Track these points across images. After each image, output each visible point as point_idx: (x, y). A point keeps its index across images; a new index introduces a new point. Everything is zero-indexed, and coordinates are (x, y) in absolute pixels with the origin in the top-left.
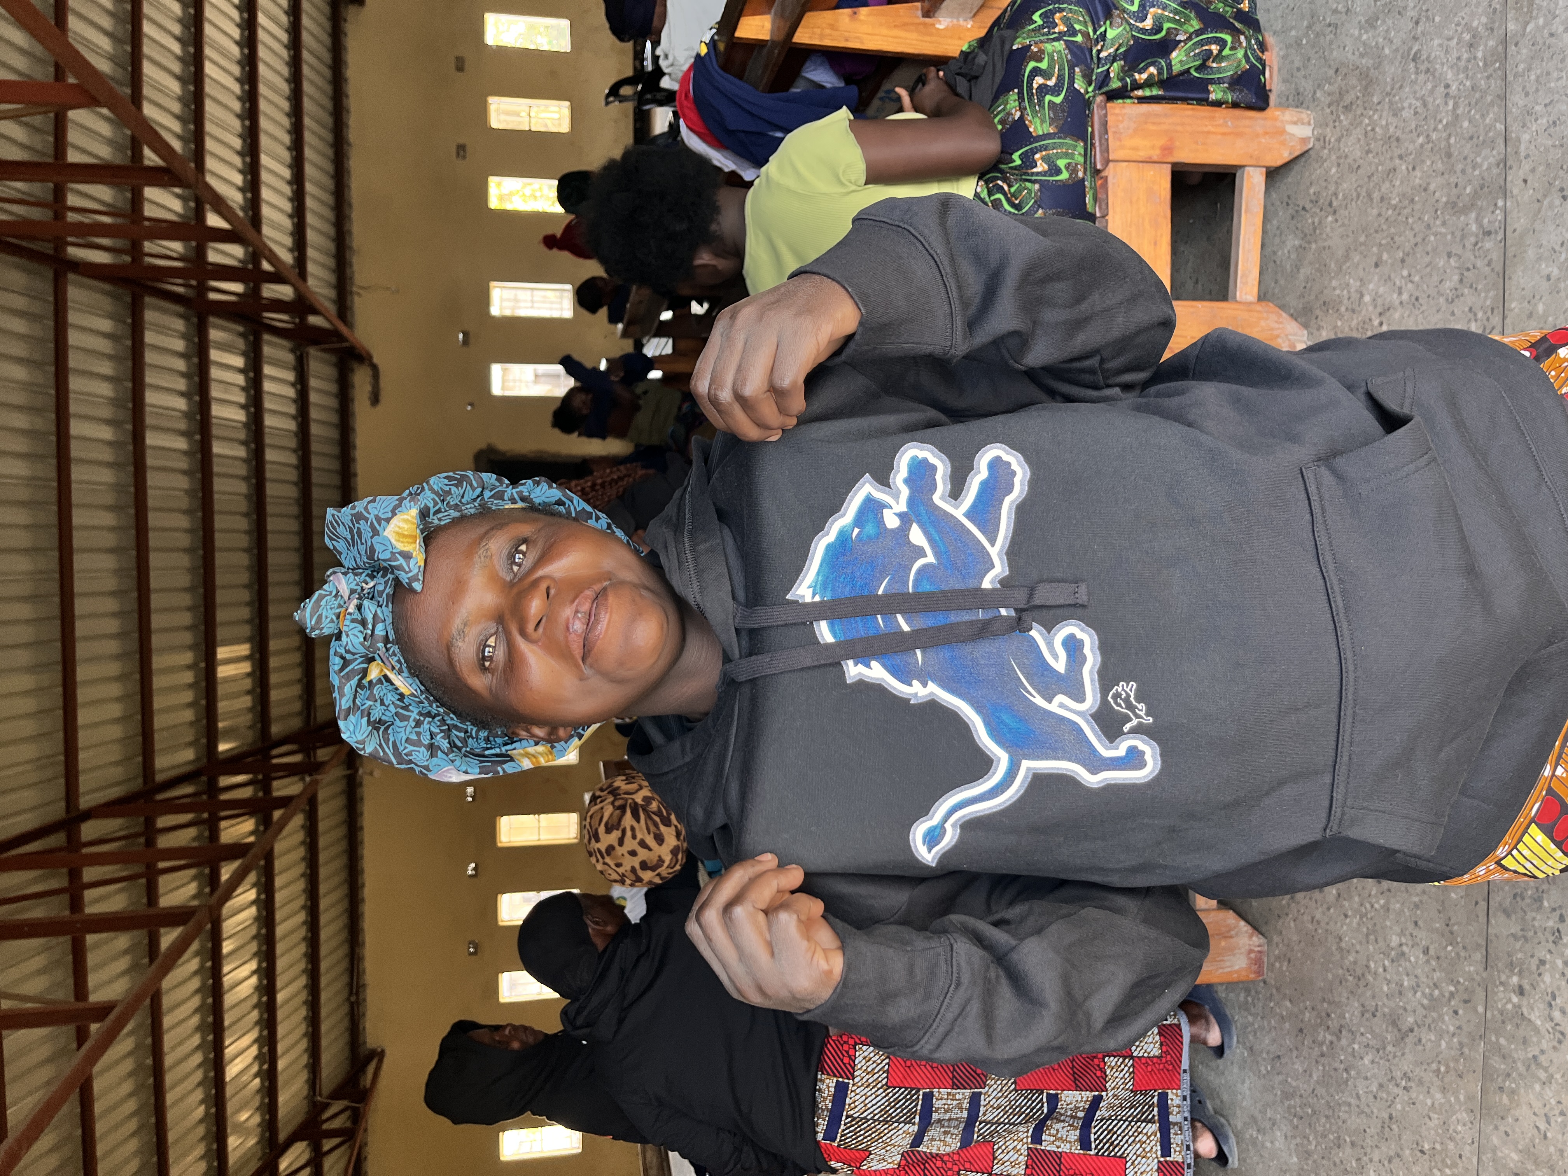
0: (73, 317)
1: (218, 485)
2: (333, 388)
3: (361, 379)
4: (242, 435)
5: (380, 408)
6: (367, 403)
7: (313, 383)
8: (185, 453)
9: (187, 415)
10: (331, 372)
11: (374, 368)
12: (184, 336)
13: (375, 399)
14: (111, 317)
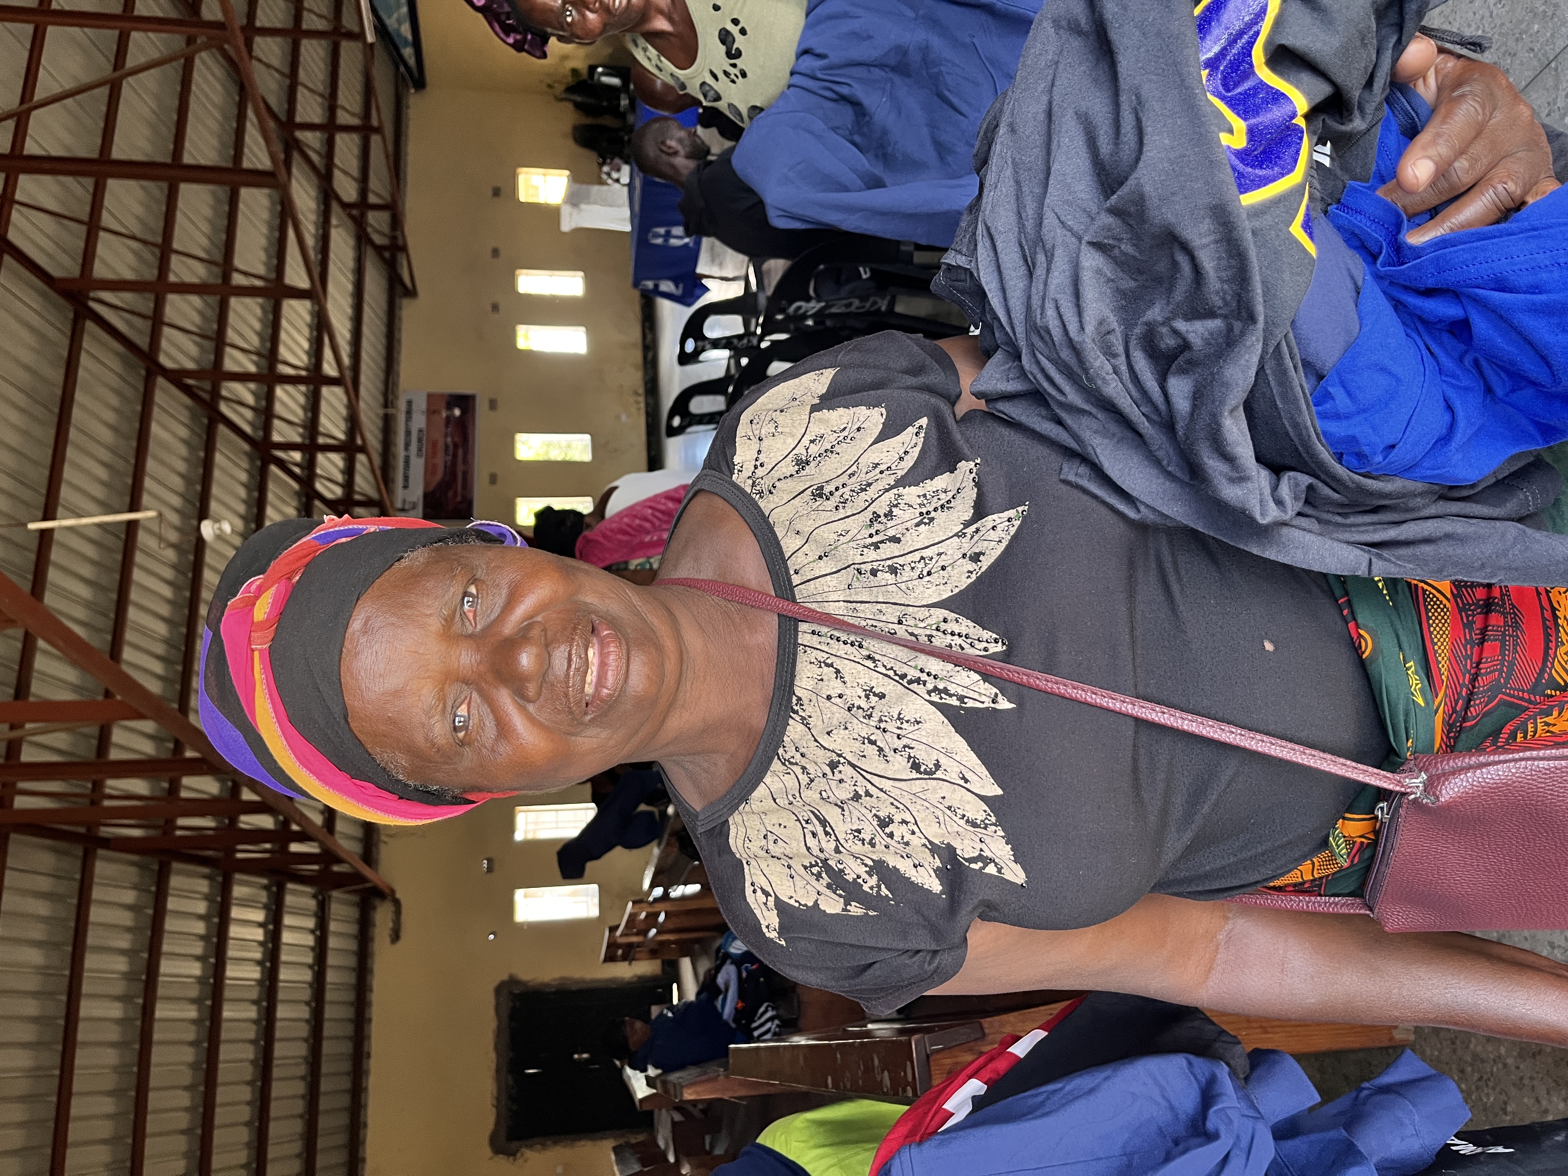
0: (97, 893)
1: (225, 1052)
2: (353, 929)
3: (382, 916)
4: (254, 994)
5: (399, 944)
6: (388, 940)
7: (333, 926)
8: (194, 1022)
9: (201, 980)
10: (353, 913)
11: (397, 903)
12: (207, 898)
13: (396, 936)
14: (135, 887)
